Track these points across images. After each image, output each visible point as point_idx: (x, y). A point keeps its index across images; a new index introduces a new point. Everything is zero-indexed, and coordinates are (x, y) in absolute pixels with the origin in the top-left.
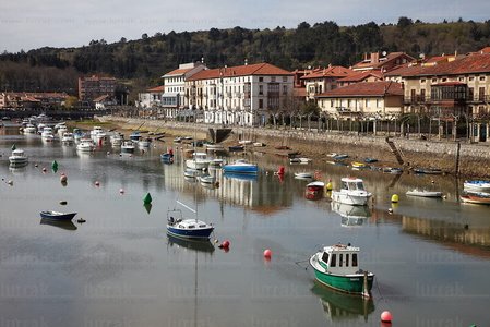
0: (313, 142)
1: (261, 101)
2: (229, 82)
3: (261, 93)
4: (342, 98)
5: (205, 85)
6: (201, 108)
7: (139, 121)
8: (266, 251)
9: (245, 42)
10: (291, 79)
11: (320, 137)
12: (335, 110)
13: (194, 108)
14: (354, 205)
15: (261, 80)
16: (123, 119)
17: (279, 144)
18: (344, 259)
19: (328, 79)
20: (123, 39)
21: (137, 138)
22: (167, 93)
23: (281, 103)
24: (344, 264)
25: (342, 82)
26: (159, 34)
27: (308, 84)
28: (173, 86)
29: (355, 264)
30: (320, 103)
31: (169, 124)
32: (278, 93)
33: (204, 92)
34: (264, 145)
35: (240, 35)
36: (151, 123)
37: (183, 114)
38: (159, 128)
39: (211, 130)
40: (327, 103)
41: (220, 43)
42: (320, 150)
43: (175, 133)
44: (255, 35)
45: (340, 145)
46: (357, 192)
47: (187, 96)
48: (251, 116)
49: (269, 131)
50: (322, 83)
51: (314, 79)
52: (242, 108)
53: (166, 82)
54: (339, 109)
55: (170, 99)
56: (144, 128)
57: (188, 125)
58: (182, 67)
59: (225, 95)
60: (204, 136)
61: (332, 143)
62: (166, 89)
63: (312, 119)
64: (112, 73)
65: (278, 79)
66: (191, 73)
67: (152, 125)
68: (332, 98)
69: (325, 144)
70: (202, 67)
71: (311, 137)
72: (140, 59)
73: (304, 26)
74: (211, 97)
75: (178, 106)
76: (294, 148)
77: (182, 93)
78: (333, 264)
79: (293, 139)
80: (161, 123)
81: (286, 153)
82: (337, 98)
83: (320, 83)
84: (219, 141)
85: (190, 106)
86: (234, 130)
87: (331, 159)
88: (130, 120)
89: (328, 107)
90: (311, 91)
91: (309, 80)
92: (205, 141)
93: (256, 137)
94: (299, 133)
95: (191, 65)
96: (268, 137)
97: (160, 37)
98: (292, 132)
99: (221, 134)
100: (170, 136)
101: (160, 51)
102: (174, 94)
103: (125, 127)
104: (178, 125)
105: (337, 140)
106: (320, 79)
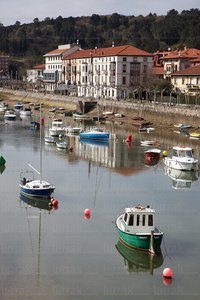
0: (163, 115)
1: (124, 78)
2: (98, 61)
3: (124, 71)
4: (191, 76)
5: (79, 64)
6: (75, 84)
7: (23, 93)
8: (86, 210)
9: (122, 26)
10: (150, 60)
11: (169, 110)
12: (185, 86)
13: (69, 83)
14: (182, 170)
15: (125, 60)
16: (11, 91)
17: (135, 115)
18: (141, 219)
19: (183, 60)
20: (18, 23)
21: (19, 108)
22: (47, 70)
23: (141, 80)
24: (141, 224)
25: (195, 63)
26: (48, 18)
27: (166, 63)
28: (53, 64)
29: (150, 224)
30: (173, 81)
31: (47, 96)
32: (139, 72)
33: (78, 69)
34: (123, 116)
35: (117, 21)
36: (33, 95)
37: (60, 88)
38: (39, 99)
39: (80, 102)
40: (179, 81)
41: (100, 27)
42: (169, 121)
43: (52, 104)
44: (130, 21)
45: (186, 117)
46: (185, 159)
47: (64, 72)
48: (115, 91)
49: (128, 104)
50: (177, 63)
51: (171, 60)
52: (108, 84)
53: (47, 59)
54: (189, 86)
55: (49, 75)
56: (26, 100)
57: (63, 98)
58: (61, 47)
59: (95, 72)
60: (74, 107)
61: (179, 115)
62: (47, 66)
63: (165, 94)
64: (7, 52)
65: (140, 60)
66: (67, 53)
67: (34, 97)
68: (184, 76)
69: (173, 116)
70: (76, 48)
71: (162, 109)
72: (31, 41)
73: (173, 12)
74: (83, 74)
75: (56, 81)
76: (148, 118)
77: (60, 70)
78: (131, 223)
79: (147, 111)
80: (41, 95)
81: (140, 123)
82: (188, 76)
83: (176, 63)
84: (86, 112)
85: (66, 82)
86: (100, 102)
87: (177, 129)
88: (17, 93)
89: (180, 84)
90: (168, 69)
91: (167, 60)
92: (75, 112)
93: (117, 109)
94: (153, 106)
95: (68, 46)
96: (127, 109)
97: (48, 21)
98: (147, 105)
99: (88, 106)
100: (48, 106)
101: (49, 33)
102: (53, 71)
103: (12, 98)
104: (54, 97)
105: (183, 113)
106: (176, 59)
